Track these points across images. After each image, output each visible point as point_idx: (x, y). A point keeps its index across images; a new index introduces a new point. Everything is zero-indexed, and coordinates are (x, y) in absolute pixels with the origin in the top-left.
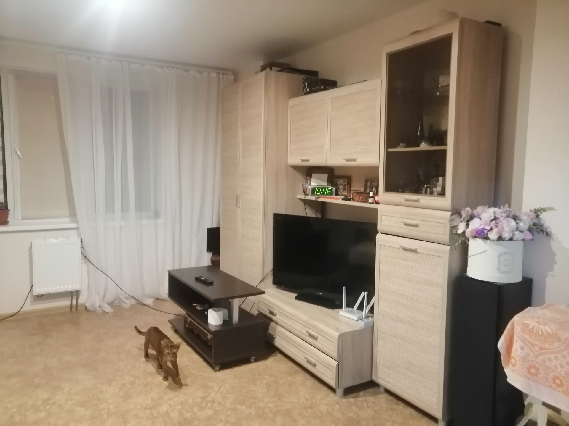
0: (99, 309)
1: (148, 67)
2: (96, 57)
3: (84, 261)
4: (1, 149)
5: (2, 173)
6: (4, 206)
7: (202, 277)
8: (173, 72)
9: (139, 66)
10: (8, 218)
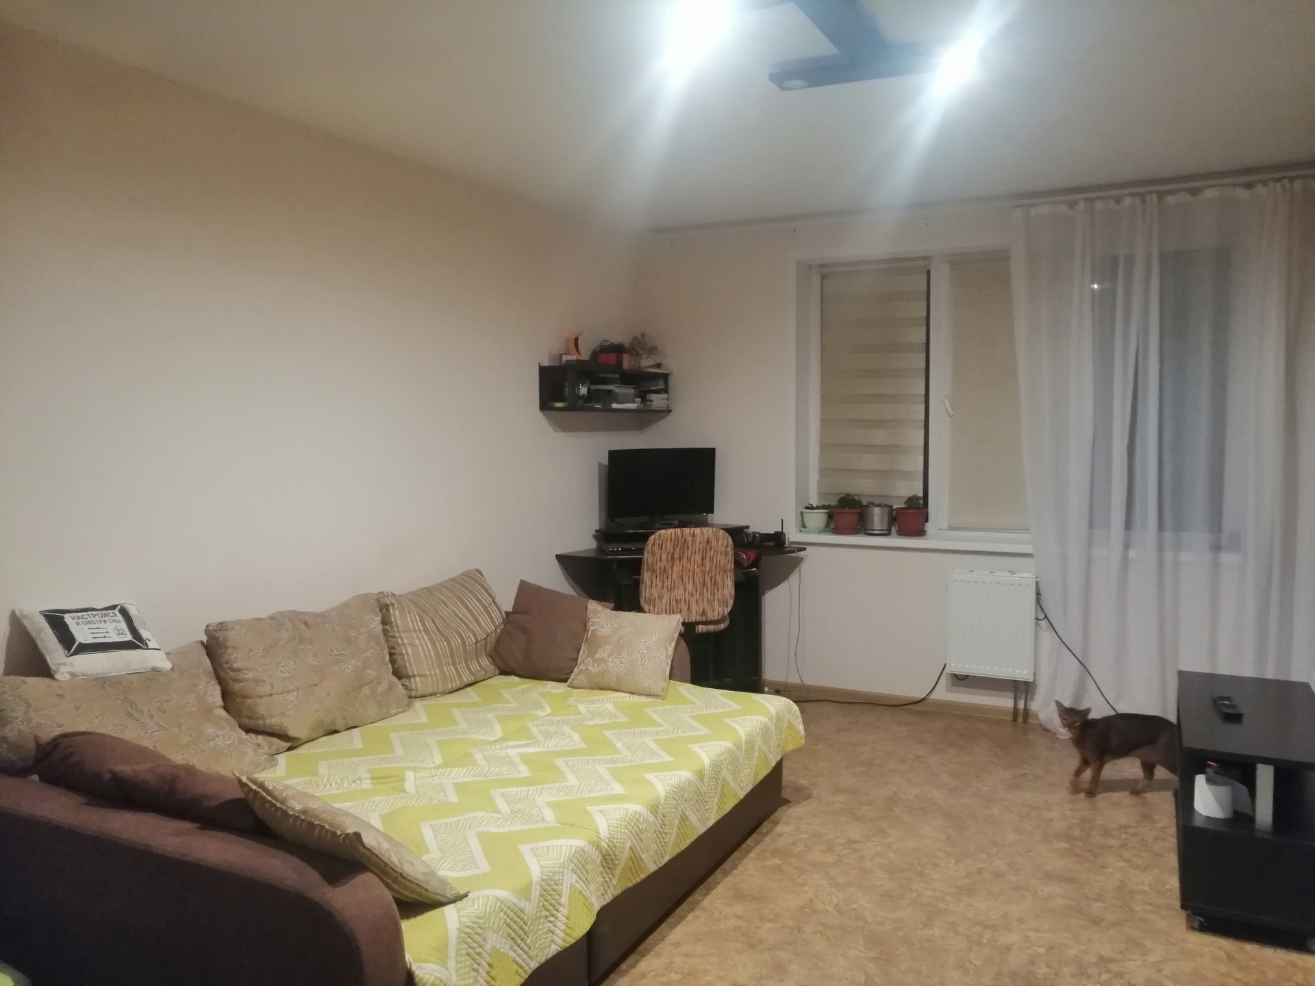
1: (1210, 193)
2: (1087, 200)
3: (1044, 623)
4: (923, 399)
5: (922, 443)
6: (921, 502)
7: (1228, 699)
8: (1279, 190)
9: (1184, 197)
10: (927, 524)
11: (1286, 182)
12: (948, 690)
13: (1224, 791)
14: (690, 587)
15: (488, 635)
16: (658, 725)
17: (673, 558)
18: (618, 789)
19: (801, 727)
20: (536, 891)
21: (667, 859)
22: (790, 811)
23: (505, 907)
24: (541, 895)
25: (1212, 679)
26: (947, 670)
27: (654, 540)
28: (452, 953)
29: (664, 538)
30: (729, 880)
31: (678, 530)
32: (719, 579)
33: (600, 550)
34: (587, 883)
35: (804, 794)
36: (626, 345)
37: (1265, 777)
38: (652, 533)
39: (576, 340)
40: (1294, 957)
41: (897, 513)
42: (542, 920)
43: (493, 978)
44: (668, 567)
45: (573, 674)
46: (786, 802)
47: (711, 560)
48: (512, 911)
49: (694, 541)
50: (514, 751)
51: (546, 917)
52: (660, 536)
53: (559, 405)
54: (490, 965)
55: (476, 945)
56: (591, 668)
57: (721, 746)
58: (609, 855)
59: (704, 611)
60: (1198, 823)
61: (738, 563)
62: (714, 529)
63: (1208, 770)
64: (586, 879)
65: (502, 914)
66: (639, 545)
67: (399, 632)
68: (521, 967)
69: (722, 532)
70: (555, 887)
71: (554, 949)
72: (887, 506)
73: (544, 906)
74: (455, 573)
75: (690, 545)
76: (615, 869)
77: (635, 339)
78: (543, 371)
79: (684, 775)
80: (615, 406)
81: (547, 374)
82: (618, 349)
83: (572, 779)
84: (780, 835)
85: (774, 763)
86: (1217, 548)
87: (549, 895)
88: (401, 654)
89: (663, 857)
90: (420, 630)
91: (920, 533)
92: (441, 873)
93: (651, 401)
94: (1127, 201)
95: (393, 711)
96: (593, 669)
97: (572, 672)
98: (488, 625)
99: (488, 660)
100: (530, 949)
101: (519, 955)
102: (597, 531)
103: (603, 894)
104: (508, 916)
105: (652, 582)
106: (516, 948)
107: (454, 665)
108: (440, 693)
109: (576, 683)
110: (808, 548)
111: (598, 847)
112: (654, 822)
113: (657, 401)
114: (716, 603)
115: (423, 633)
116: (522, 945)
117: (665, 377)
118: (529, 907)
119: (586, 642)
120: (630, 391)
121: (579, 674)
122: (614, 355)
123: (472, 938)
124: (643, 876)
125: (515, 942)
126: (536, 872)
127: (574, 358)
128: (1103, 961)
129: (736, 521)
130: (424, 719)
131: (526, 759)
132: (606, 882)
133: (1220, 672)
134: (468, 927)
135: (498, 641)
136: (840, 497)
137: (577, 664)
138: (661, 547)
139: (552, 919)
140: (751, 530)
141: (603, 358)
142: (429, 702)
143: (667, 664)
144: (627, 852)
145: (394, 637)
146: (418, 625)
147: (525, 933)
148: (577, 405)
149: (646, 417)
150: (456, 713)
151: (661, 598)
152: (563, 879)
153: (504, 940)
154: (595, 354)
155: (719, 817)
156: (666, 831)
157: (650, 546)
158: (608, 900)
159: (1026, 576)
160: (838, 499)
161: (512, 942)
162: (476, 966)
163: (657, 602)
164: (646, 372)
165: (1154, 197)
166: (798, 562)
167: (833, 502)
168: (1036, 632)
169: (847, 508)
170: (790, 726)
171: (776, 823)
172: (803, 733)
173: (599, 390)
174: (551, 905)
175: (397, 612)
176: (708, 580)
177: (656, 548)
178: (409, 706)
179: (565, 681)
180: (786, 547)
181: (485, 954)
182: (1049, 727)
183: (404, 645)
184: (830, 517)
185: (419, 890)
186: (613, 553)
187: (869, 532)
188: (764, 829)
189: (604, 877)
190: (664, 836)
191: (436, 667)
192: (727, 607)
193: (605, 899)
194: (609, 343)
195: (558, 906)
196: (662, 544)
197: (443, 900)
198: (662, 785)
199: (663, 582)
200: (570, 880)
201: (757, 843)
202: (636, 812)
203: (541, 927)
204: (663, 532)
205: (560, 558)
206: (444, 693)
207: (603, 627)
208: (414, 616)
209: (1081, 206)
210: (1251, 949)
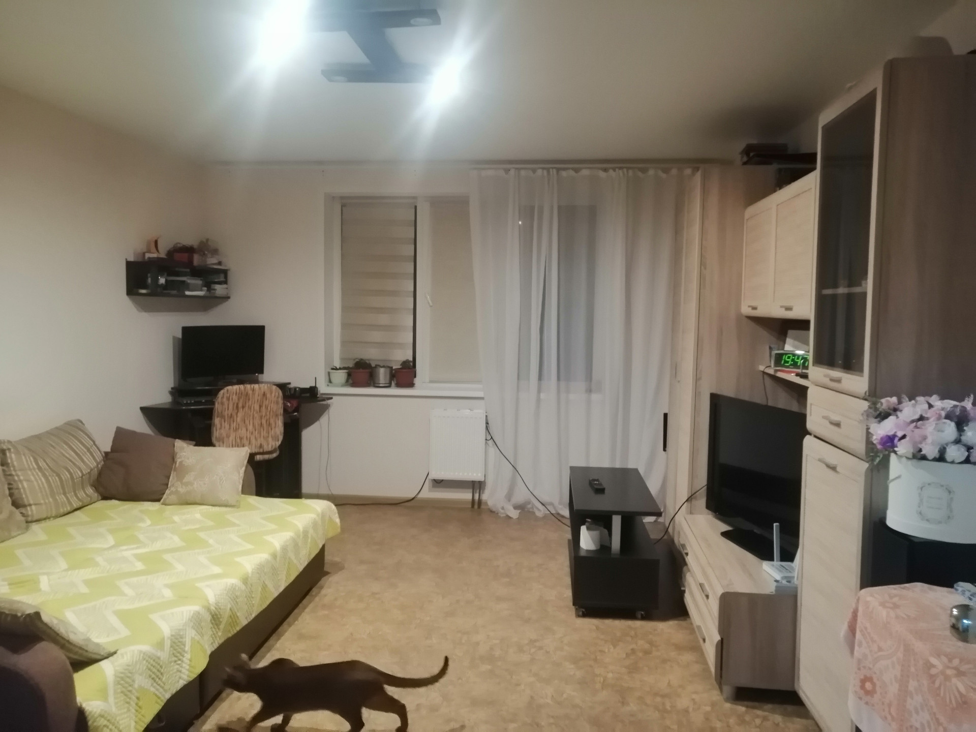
0: (502, 511)
1: (585, 172)
2: (516, 169)
3: (491, 442)
4: (412, 294)
5: (412, 324)
6: (412, 364)
7: (597, 480)
8: (621, 174)
9: (572, 173)
10: (415, 379)
11: (625, 170)
12: (430, 491)
13: (596, 533)
14: (251, 428)
15: (91, 470)
16: (238, 525)
17: (237, 407)
18: (217, 570)
19: (338, 520)
20: (168, 644)
21: (253, 616)
22: (330, 579)
23: (147, 657)
24: (171, 646)
25: (586, 470)
26: (430, 477)
27: (223, 394)
28: (111, 692)
29: (230, 394)
30: (292, 628)
31: (242, 387)
32: (272, 421)
33: (175, 402)
34: (202, 635)
35: (339, 567)
36: (195, 247)
37: (617, 521)
38: (221, 389)
39: (156, 242)
40: (630, 623)
41: (395, 371)
42: (172, 664)
43: (140, 707)
44: (234, 414)
45: (165, 495)
46: (327, 573)
47: (267, 408)
48: (151, 659)
49: (254, 394)
50: (128, 552)
51: (175, 661)
52: (228, 391)
53: (144, 291)
54: (138, 698)
55: (127, 685)
56: (180, 489)
57: (287, 535)
58: (216, 615)
59: (261, 444)
60: (582, 554)
61: (285, 410)
62: (269, 385)
63: (586, 524)
64: (201, 633)
65: (145, 662)
66: (209, 398)
67: (15, 470)
68: (159, 698)
69: (274, 387)
70: (181, 640)
71: (181, 683)
72: (389, 367)
73: (173, 654)
74: (60, 422)
75: (251, 396)
76: (220, 625)
77: (202, 243)
78: (130, 265)
79: (263, 556)
80: (187, 293)
81: (131, 267)
82: (189, 250)
83: (180, 567)
84: (325, 595)
85: (321, 546)
86: (589, 391)
87: (177, 646)
88: (18, 488)
89: (251, 615)
90: (34, 469)
91: (411, 385)
92: (96, 640)
93: (214, 290)
94: (539, 172)
95: (14, 534)
96: (182, 490)
97: (164, 493)
98: (91, 463)
99: (92, 489)
100: (165, 684)
101: (157, 690)
102: (172, 388)
103: (212, 643)
104: (149, 663)
105: (221, 425)
106: (155, 684)
107: (65, 494)
108: (53, 517)
109: (167, 502)
110: (334, 397)
111: (209, 610)
112: (245, 590)
113: (219, 289)
114: (270, 439)
115: (37, 471)
116: (159, 682)
117: (225, 272)
118: (164, 655)
119: (175, 470)
120: (199, 282)
121: (170, 494)
122: (186, 255)
123: (124, 681)
124: (238, 628)
125: (155, 681)
126: (166, 630)
127: (155, 255)
128: (532, 642)
129: (283, 380)
130: (43, 537)
131: (139, 557)
132: (214, 634)
133: (591, 466)
134: (122, 673)
135: (100, 474)
136: (355, 361)
137: (167, 488)
138: (228, 399)
139: (179, 662)
140: (292, 386)
141: (177, 256)
142: (43, 524)
143: (239, 483)
144: (228, 612)
145: (11, 475)
146: (32, 464)
147: (162, 674)
148: (157, 292)
149: (211, 302)
150: (71, 530)
151: (228, 436)
152: (186, 634)
153: (147, 680)
154: (170, 253)
155: (287, 584)
156: (253, 596)
157: (220, 398)
158: (216, 647)
159: (478, 412)
160: (354, 362)
161: (153, 681)
162: (128, 700)
163: (225, 440)
164: (210, 268)
165: (554, 170)
166: (327, 407)
167: (351, 365)
168: (486, 447)
169: (361, 369)
170: (331, 519)
171: (322, 588)
172: (339, 524)
173: (173, 281)
174: (179, 652)
175: (13, 455)
176: (264, 421)
177: (225, 400)
178: (27, 529)
179: (158, 500)
180: (319, 397)
181: (134, 691)
182: (494, 510)
183: (21, 481)
184: (349, 375)
185: (80, 651)
186: (187, 404)
187: (377, 385)
188: (314, 590)
189: (213, 631)
190: (252, 599)
191: (49, 496)
192: (278, 441)
193: (213, 646)
194: (181, 245)
195: (183, 653)
196: (229, 397)
197: (98, 657)
198: (249, 563)
199: (230, 425)
200: (190, 635)
201: (310, 602)
202: (233, 584)
203: (171, 669)
204: (229, 388)
205: (143, 409)
206: (56, 517)
207: (188, 459)
208: (29, 458)
209: (512, 172)
210: (608, 622)
